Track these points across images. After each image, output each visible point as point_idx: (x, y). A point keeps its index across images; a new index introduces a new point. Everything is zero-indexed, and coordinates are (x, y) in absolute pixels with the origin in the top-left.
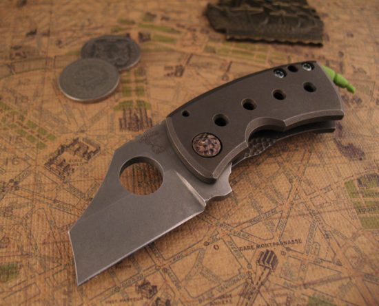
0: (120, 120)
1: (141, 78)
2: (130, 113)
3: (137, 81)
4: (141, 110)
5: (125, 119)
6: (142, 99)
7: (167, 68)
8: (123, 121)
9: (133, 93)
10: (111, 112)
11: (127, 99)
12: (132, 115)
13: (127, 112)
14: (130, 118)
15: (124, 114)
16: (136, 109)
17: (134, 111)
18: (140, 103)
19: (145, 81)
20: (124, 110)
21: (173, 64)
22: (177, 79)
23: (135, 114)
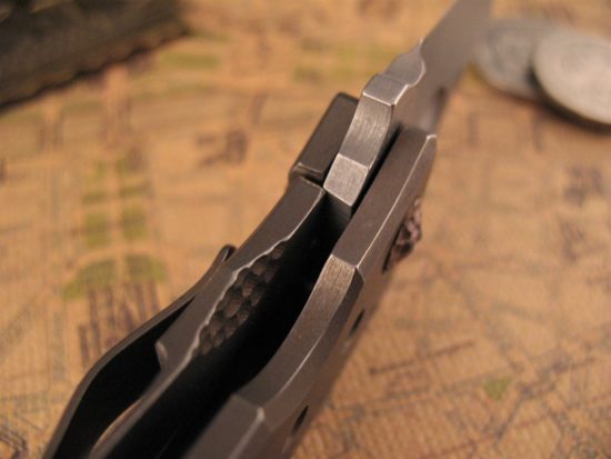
0: (82, 330)
1: (134, 180)
2: (110, 303)
3: (124, 193)
4: (138, 289)
5: (95, 326)
6: (141, 247)
7: (203, 140)
8: (90, 336)
9: (116, 234)
10: (54, 306)
11: (98, 255)
12: (116, 309)
13: (101, 300)
14: (111, 320)
15: (93, 309)
16: (126, 285)
17: (119, 294)
18: (136, 264)
19: (145, 189)
20: (92, 295)
21: (217, 126)
22: (234, 172)
23: (124, 307)
